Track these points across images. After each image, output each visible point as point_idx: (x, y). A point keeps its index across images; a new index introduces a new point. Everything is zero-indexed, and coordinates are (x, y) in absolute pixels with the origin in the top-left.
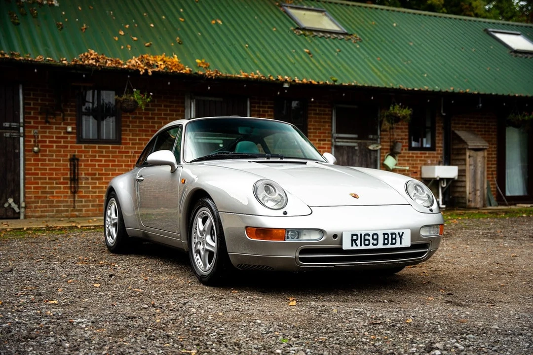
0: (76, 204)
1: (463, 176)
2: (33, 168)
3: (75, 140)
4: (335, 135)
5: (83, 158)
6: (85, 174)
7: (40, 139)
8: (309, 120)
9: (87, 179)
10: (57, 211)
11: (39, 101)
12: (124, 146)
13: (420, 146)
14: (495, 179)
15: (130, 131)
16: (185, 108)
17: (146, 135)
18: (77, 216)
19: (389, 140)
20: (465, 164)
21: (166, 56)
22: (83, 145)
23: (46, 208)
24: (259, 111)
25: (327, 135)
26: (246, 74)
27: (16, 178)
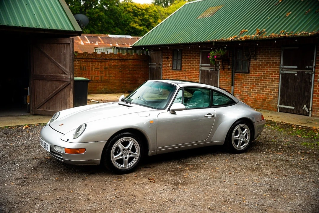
2: (317, 90)
27: (309, 95)
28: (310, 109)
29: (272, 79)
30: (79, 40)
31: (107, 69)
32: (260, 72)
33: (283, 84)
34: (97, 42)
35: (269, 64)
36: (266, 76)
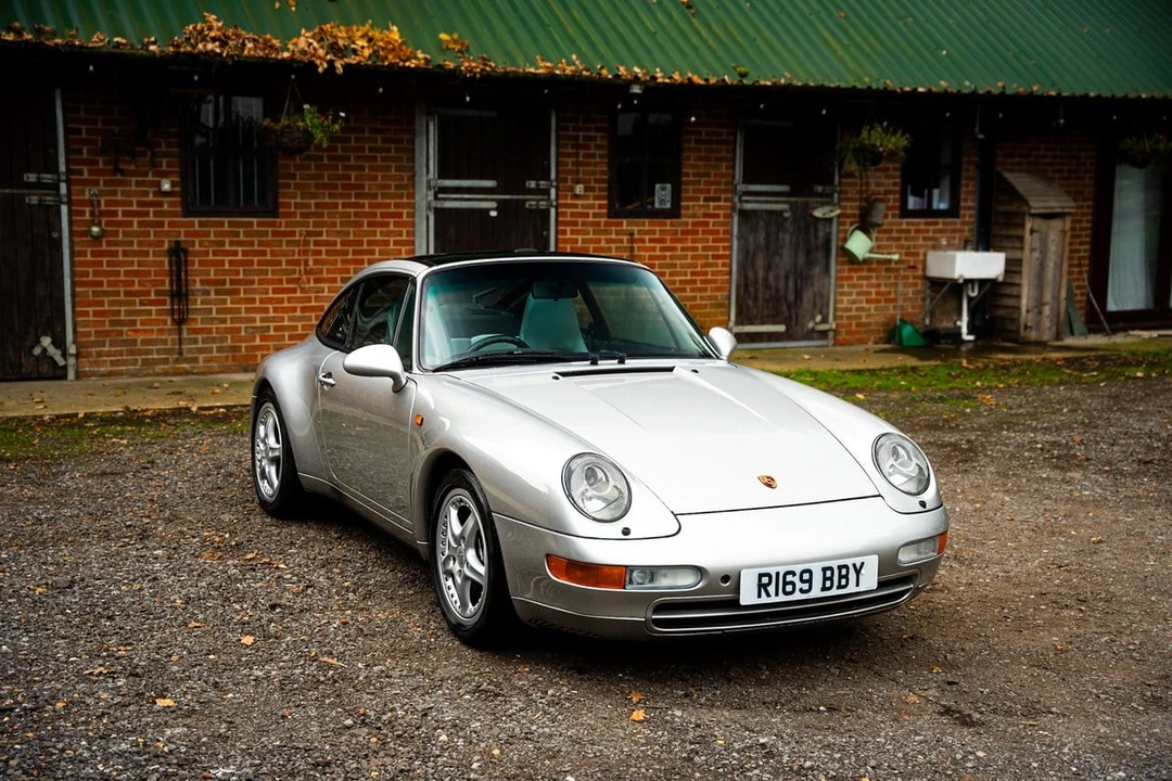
0: (183, 347)
1: (1015, 272)
2: (91, 270)
3: (179, 209)
4: (742, 188)
5: (197, 247)
6: (202, 282)
7: (103, 208)
8: (685, 154)
9: (207, 293)
10: (145, 362)
11: (100, 125)
12: (283, 220)
13: (925, 206)
14: (1085, 276)
15: (297, 186)
16: (414, 135)
17: (330, 196)
18: (187, 373)
19: (858, 196)
20: (1022, 249)
21: (372, 27)
22: (196, 220)
23: (122, 355)
24: (577, 138)
25: (723, 187)
26: (549, 64)
27: (56, 292)
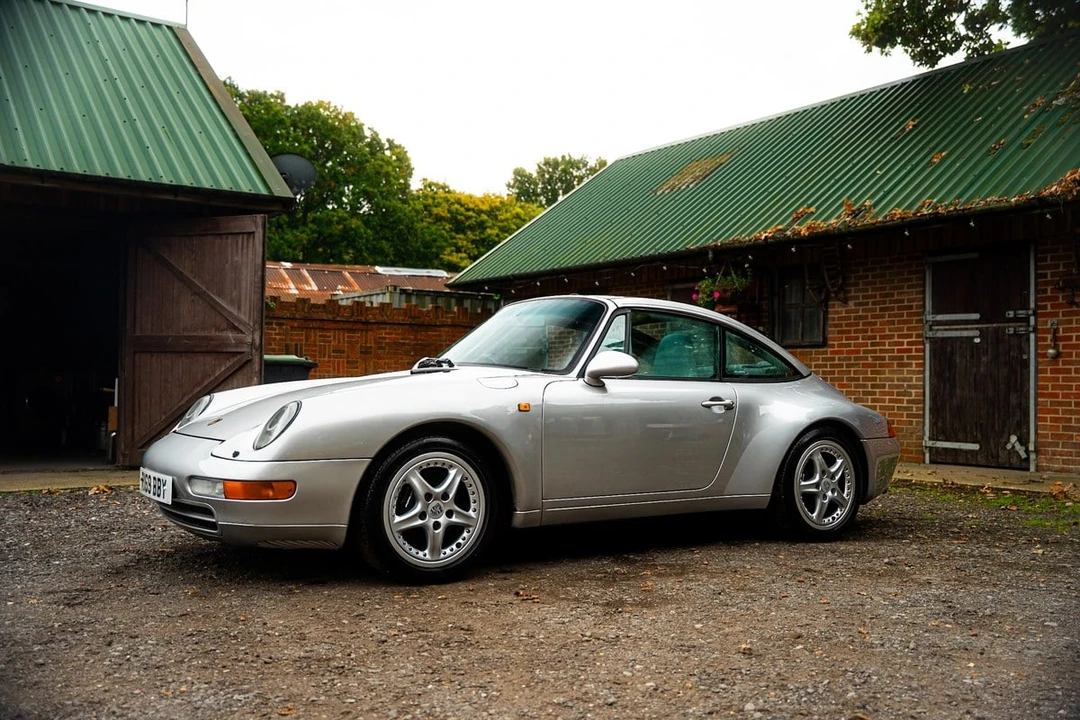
2: (1050, 385)
23: (1071, 456)
27: (1023, 401)
28: (1031, 447)
29: (902, 358)
30: (284, 281)
31: (371, 353)
32: (860, 341)
33: (937, 375)
34: (340, 287)
35: (887, 313)
36: (881, 351)
